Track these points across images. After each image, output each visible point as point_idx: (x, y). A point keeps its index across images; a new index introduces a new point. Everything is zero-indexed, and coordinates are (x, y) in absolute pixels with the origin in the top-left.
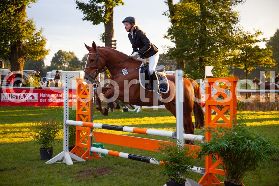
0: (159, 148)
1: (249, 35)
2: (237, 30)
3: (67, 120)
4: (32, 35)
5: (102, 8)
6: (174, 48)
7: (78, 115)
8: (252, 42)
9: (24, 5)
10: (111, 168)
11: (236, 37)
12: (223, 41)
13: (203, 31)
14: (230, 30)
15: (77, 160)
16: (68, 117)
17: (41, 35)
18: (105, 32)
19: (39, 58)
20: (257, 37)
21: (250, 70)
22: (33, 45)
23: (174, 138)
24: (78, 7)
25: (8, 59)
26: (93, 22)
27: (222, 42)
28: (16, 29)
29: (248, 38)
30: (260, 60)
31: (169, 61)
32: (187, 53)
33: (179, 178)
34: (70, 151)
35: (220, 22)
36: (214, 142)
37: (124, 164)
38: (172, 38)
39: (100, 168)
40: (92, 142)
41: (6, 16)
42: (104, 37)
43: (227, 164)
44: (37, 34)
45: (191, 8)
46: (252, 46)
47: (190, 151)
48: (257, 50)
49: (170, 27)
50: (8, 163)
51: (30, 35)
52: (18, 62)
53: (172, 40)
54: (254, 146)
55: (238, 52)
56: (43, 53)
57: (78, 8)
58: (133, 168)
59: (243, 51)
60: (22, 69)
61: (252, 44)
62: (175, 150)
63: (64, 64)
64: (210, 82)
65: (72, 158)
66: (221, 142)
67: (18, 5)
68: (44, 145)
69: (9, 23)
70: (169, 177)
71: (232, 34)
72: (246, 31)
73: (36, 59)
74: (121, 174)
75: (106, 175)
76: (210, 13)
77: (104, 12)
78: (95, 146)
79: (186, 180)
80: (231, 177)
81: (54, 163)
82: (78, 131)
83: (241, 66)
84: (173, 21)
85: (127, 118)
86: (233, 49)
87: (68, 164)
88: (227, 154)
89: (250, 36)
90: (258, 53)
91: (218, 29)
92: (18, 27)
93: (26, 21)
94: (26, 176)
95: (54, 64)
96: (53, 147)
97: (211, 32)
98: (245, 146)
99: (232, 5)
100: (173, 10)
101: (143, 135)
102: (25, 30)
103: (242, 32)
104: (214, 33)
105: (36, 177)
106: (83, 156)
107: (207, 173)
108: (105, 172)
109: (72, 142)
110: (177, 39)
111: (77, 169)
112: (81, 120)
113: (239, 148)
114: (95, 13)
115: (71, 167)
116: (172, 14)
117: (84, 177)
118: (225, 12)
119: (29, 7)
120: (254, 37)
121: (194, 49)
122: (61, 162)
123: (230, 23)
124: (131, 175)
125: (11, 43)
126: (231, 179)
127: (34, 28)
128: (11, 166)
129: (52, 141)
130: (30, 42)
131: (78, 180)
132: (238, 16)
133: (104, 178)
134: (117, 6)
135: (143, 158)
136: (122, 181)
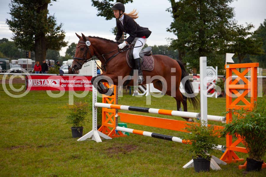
0: (186, 128)
1: (242, 29)
2: (233, 24)
3: (95, 102)
4: (53, 29)
6: (177, 39)
7: (104, 98)
8: (244, 34)
9: (46, 3)
10: (136, 145)
13: (203, 25)
14: (226, 24)
15: (104, 138)
16: (96, 100)
17: (61, 29)
20: (249, 30)
23: (198, 119)
25: (33, 51)
26: (106, 17)
27: (219, 34)
33: (206, 155)
34: (98, 130)
35: (217, 17)
36: (238, 123)
37: (147, 141)
38: (174, 31)
39: (127, 145)
40: (117, 122)
42: (116, 31)
43: (249, 143)
44: (57, 29)
46: (245, 38)
50: (45, 140)
53: (174, 33)
55: (232, 43)
57: (94, 5)
58: (155, 145)
61: (245, 36)
62: (201, 130)
64: (230, 68)
65: (100, 136)
66: (245, 123)
67: (41, 3)
68: (75, 124)
72: (239, 25)
74: (146, 150)
75: (133, 152)
76: (209, 9)
78: (121, 126)
81: (84, 141)
82: (105, 112)
84: (175, 17)
86: (228, 41)
87: (97, 141)
91: (216, 23)
93: (48, 17)
95: (68, 55)
96: (83, 126)
97: (209, 26)
99: (228, 1)
100: (175, 7)
101: (169, 116)
103: (236, 26)
104: (212, 27)
105: (72, 153)
106: (109, 134)
107: (228, 150)
108: (132, 149)
110: (179, 32)
111: (107, 146)
112: (107, 103)
113: (263, 128)
114: (108, 10)
115: (100, 144)
116: (174, 10)
117: (115, 154)
118: (222, 8)
119: (51, 5)
120: (246, 30)
121: (195, 41)
122: (90, 140)
123: (226, 17)
124: (156, 152)
125: (35, 36)
126: (253, 156)
127: (55, 23)
128: (48, 143)
129: (82, 121)
130: (51, 35)
131: (109, 155)
132: (233, 12)
133: (132, 154)
134: (127, 3)
135: (166, 137)
136: (149, 157)
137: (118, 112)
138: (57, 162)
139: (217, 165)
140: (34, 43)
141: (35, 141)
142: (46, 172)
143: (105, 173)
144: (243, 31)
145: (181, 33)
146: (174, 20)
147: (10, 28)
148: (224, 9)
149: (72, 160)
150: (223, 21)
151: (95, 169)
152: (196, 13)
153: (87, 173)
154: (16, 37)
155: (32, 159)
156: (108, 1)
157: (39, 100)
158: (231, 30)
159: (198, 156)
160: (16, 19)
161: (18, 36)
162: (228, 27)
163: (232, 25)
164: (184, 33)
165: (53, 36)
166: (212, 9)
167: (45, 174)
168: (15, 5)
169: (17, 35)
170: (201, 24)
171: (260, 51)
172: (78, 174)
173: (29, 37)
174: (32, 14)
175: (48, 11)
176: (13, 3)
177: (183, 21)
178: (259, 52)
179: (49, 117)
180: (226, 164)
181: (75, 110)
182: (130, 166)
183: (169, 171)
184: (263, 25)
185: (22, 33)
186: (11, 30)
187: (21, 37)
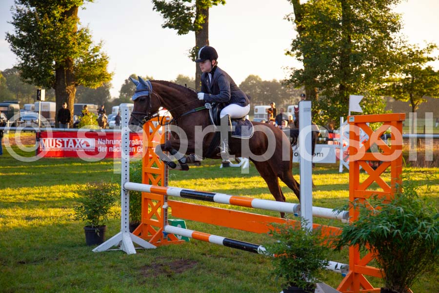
0: (271, 231)
1: (417, 51)
2: (399, 42)
3: (126, 182)
4: (88, 50)
5: (191, 8)
6: (302, 70)
7: (146, 173)
8: (421, 60)
9: (75, 6)
10: (196, 260)
11: (396, 53)
12: (377, 60)
13: (346, 44)
14: (387, 42)
15: (142, 246)
16: (128, 178)
17: (101, 50)
18: (197, 46)
19: (98, 85)
20: (430, 53)
21: (418, 104)
22: (89, 65)
23: (296, 215)
24: (155, 7)
25: (52, 88)
26: (177, 30)
27: (375, 61)
28: (63, 41)
29: (416, 54)
30: (434, 89)
31: (294, 91)
32: (321, 78)
33: (305, 283)
34: (131, 231)
35: (373, 30)
36: (364, 224)
37: (218, 253)
38: (298, 55)
39: (179, 260)
40: (166, 217)
41: (49, 22)
42: (194, 53)
43: (385, 260)
44: (95, 50)
45: (328, 9)
46: (421, 66)
47: (323, 238)
48: (430, 73)
49: (296, 38)
50: (35, 250)
51: (84, 51)
52: (67, 91)
53: (299, 58)
54: (431, 231)
55: (399, 76)
56: (103, 78)
57: (156, 9)
59: (407, 75)
60: (72, 102)
61: (422, 63)
62: (298, 236)
64: (356, 122)
65: (133, 243)
67: (66, 5)
68: (91, 221)
69: (53, 33)
70: (288, 280)
71: (391, 47)
72: (412, 45)
73: (93, 87)
74: (210, 270)
75: (186, 273)
76: (357, 16)
77: (194, 15)
78: (173, 224)
79: (316, 287)
80: (393, 283)
81: (105, 251)
82: (146, 199)
83: (404, 98)
84: (300, 30)
85: (227, 177)
86: (392, 72)
87: (128, 253)
88: (385, 244)
89: (419, 51)
90: (430, 78)
91: (370, 41)
92: (66, 39)
93: (78, 30)
94: (58, 272)
96: (105, 225)
97: (358, 45)
98: (416, 231)
99: (392, 3)
100: (300, 12)
102: (76, 43)
103: (406, 45)
104: (363, 47)
105: (73, 275)
106: (152, 239)
107: (352, 273)
108: (185, 267)
109: (135, 217)
110: (306, 56)
111: (141, 262)
113: (407, 234)
114: (181, 17)
115: (132, 257)
116: (298, 18)
117: (151, 276)
118: (380, 14)
119: (83, 9)
120: (424, 53)
122: (117, 250)
123: (388, 31)
125: (56, 62)
126: (392, 285)
127: (89, 40)
128: (38, 255)
129: (103, 216)
130: (84, 61)
131: (140, 280)
132: (400, 21)
133: (182, 277)
134: (214, 5)
135: (247, 245)
136: (212, 284)
137: (168, 199)
140: (55, 74)
144: (419, 54)
146: (297, 36)
147: (13, 48)
148: (385, 16)
154: (22, 64)
156: (181, 1)
158: (398, 53)
159: (291, 284)
160: (24, 34)
161: (26, 62)
163: (399, 44)
165: (87, 62)
166: (363, 16)
168: (20, 8)
169: (25, 60)
173: (44, 65)
175: (79, 19)
176: (18, 6)
181: (91, 195)
185: (33, 57)
186: (14, 51)
187: (32, 64)
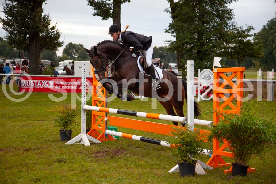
0: (172, 132)
1: (242, 31)
2: (232, 25)
3: (84, 105)
4: (48, 28)
5: (110, 4)
6: (175, 41)
7: (94, 101)
8: (244, 36)
9: (40, 2)
10: (125, 149)
12: (219, 36)
13: (202, 26)
14: (225, 26)
15: (93, 141)
16: (85, 103)
20: (249, 32)
23: (185, 123)
24: (89, 3)
25: (27, 50)
26: (102, 17)
33: (191, 160)
34: (87, 133)
35: (216, 18)
37: (137, 145)
38: (173, 32)
39: (115, 149)
40: (106, 126)
44: (52, 28)
46: (244, 40)
47: (200, 135)
50: (32, 143)
53: (173, 35)
57: (89, 5)
58: (144, 149)
59: (236, 45)
61: (245, 38)
62: (187, 134)
63: (74, 55)
64: (218, 72)
65: (89, 140)
68: (64, 127)
70: (181, 158)
72: (239, 27)
74: (134, 154)
75: (121, 156)
76: (208, 11)
77: (112, 8)
78: (111, 129)
79: (196, 162)
81: (73, 144)
82: (94, 115)
84: (173, 17)
86: (227, 43)
87: (85, 145)
91: (215, 25)
93: (42, 17)
95: (66, 55)
96: (71, 129)
97: (208, 27)
99: (228, 3)
100: (174, 7)
103: (236, 27)
104: (211, 28)
105: (58, 156)
106: (98, 138)
107: (215, 155)
108: (120, 153)
111: (94, 150)
112: (97, 106)
114: (104, 9)
115: (88, 147)
116: (173, 11)
117: (102, 158)
118: (221, 9)
119: (45, 4)
120: (246, 32)
121: (193, 43)
122: (79, 143)
123: (226, 19)
124: (144, 156)
125: (29, 36)
126: (238, 160)
127: (49, 22)
128: (35, 146)
129: (70, 124)
130: (46, 35)
131: (96, 159)
132: (232, 13)
133: (119, 158)
134: (124, 3)
135: (154, 141)
136: (136, 161)
137: (108, 115)
138: (42, 166)
139: (203, 169)
140: (28, 43)
141: (22, 144)
142: (30, 175)
143: (89, 177)
144: (243, 33)
145: (180, 35)
146: (172, 21)
147: (3, 27)
148: (223, 10)
149: (57, 164)
150: (222, 22)
151: (79, 173)
152: (194, 13)
153: (71, 177)
154: (9, 36)
155: (16, 162)
157: (31, 102)
158: (231, 32)
159: (183, 160)
160: (10, 18)
162: (227, 29)
163: (231, 27)
164: (182, 35)
165: (48, 35)
166: (211, 10)
167: (28, 178)
168: (8, 3)
169: (11, 34)
170: (200, 25)
171: (260, 54)
172: (61, 178)
173: (22, 37)
174: (26, 12)
175: (43, 10)
177: (182, 23)
178: (258, 55)
179: (39, 119)
180: (212, 168)
181: (64, 113)
182: (116, 170)
183: (154, 175)
184: (266, 27)
185: (16, 32)
186: (4, 29)
187: (14, 36)
